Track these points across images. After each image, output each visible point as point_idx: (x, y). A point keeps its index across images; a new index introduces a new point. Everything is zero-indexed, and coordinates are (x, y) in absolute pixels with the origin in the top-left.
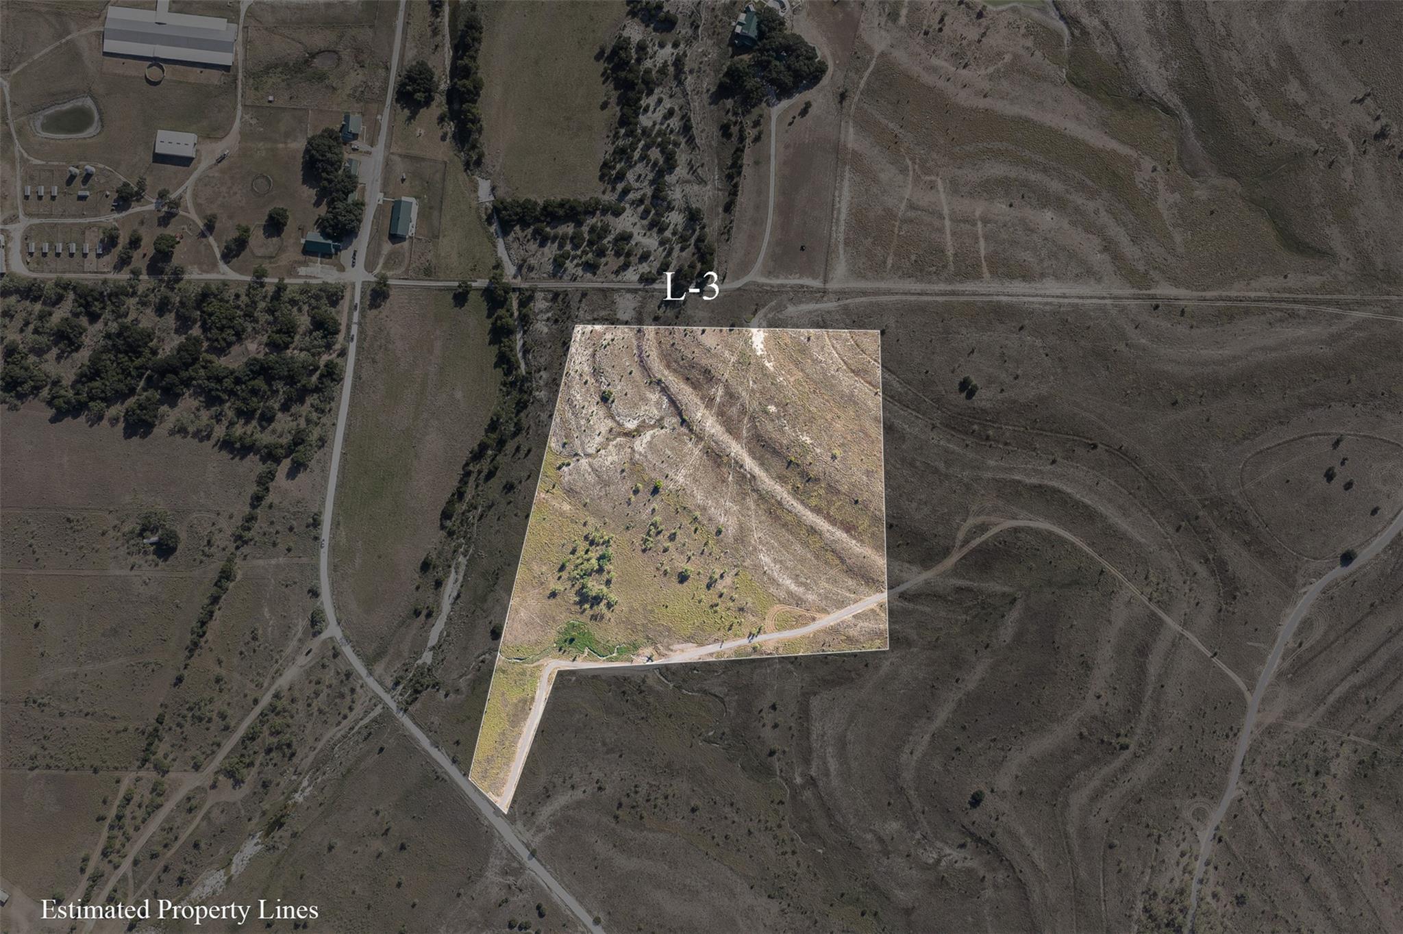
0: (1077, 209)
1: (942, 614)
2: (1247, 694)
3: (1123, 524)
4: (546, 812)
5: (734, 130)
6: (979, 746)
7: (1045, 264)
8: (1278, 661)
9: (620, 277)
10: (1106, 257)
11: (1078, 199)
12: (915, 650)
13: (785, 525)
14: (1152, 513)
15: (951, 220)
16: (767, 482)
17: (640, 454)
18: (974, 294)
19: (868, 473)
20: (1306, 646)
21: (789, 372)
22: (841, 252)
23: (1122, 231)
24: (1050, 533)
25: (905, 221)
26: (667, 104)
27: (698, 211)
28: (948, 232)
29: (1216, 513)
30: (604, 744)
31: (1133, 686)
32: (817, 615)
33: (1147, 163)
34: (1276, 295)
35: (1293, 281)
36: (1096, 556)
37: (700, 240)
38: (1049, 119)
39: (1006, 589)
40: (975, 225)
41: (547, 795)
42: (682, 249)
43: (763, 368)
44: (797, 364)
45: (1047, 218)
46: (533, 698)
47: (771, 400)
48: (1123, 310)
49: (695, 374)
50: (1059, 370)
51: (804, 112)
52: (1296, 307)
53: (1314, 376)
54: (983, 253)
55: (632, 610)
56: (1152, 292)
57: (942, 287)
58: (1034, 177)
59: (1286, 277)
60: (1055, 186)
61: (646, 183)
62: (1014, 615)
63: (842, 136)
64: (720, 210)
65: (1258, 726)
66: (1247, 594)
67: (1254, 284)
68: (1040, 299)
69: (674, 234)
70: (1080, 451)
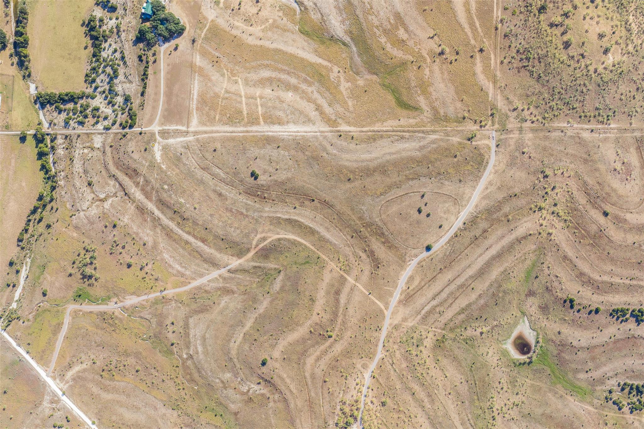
0: (303, 92)
1: (248, 279)
2: (385, 311)
3: (327, 235)
4: (70, 374)
5: (144, 58)
6: (265, 338)
7: (289, 117)
8: (399, 296)
9: (95, 127)
10: (317, 113)
11: (304, 86)
12: (236, 295)
13: (174, 240)
14: (341, 230)
15: (245, 97)
16: (165, 221)
17: (107, 209)
18: (257, 132)
19: (211, 215)
20: (411, 288)
21: (173, 170)
22: (195, 113)
23: (324, 101)
24: (295, 240)
25: (223, 99)
26: (114, 46)
27: (129, 96)
28: (244, 103)
29: (369, 229)
30: (96, 343)
31: (334, 309)
32: (191, 281)
33: (336, 69)
34: (395, 129)
35: (403, 122)
36: (316, 250)
37: (130, 109)
38: (290, 49)
39: (276, 266)
40: (256, 99)
41: (70, 367)
42: (122, 114)
43: (160, 168)
44: (176, 166)
45: (289, 96)
46: (63, 323)
47: (165, 183)
48: (325, 137)
49: (130, 172)
50: (296, 166)
51: (176, 49)
52: (404, 134)
53: (412, 166)
54: (260, 113)
55: (107, 281)
56: (338, 129)
57: (242, 129)
58: (283, 76)
59: (399, 120)
60: (293, 81)
61: (106, 83)
62: (281, 277)
63: (194, 60)
64: (139, 95)
65: (390, 325)
66: (384, 265)
67: (385, 124)
68: (287, 133)
69: (119, 107)
70: (307, 203)
